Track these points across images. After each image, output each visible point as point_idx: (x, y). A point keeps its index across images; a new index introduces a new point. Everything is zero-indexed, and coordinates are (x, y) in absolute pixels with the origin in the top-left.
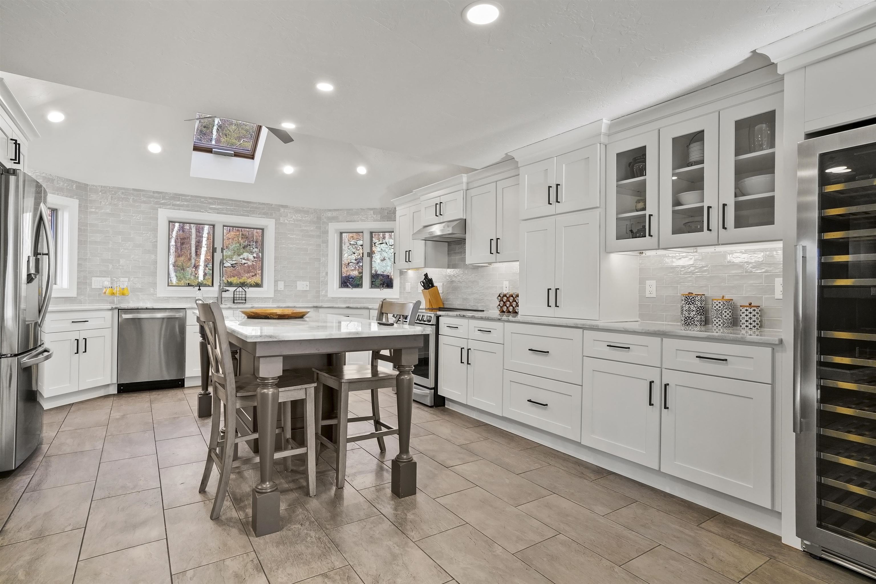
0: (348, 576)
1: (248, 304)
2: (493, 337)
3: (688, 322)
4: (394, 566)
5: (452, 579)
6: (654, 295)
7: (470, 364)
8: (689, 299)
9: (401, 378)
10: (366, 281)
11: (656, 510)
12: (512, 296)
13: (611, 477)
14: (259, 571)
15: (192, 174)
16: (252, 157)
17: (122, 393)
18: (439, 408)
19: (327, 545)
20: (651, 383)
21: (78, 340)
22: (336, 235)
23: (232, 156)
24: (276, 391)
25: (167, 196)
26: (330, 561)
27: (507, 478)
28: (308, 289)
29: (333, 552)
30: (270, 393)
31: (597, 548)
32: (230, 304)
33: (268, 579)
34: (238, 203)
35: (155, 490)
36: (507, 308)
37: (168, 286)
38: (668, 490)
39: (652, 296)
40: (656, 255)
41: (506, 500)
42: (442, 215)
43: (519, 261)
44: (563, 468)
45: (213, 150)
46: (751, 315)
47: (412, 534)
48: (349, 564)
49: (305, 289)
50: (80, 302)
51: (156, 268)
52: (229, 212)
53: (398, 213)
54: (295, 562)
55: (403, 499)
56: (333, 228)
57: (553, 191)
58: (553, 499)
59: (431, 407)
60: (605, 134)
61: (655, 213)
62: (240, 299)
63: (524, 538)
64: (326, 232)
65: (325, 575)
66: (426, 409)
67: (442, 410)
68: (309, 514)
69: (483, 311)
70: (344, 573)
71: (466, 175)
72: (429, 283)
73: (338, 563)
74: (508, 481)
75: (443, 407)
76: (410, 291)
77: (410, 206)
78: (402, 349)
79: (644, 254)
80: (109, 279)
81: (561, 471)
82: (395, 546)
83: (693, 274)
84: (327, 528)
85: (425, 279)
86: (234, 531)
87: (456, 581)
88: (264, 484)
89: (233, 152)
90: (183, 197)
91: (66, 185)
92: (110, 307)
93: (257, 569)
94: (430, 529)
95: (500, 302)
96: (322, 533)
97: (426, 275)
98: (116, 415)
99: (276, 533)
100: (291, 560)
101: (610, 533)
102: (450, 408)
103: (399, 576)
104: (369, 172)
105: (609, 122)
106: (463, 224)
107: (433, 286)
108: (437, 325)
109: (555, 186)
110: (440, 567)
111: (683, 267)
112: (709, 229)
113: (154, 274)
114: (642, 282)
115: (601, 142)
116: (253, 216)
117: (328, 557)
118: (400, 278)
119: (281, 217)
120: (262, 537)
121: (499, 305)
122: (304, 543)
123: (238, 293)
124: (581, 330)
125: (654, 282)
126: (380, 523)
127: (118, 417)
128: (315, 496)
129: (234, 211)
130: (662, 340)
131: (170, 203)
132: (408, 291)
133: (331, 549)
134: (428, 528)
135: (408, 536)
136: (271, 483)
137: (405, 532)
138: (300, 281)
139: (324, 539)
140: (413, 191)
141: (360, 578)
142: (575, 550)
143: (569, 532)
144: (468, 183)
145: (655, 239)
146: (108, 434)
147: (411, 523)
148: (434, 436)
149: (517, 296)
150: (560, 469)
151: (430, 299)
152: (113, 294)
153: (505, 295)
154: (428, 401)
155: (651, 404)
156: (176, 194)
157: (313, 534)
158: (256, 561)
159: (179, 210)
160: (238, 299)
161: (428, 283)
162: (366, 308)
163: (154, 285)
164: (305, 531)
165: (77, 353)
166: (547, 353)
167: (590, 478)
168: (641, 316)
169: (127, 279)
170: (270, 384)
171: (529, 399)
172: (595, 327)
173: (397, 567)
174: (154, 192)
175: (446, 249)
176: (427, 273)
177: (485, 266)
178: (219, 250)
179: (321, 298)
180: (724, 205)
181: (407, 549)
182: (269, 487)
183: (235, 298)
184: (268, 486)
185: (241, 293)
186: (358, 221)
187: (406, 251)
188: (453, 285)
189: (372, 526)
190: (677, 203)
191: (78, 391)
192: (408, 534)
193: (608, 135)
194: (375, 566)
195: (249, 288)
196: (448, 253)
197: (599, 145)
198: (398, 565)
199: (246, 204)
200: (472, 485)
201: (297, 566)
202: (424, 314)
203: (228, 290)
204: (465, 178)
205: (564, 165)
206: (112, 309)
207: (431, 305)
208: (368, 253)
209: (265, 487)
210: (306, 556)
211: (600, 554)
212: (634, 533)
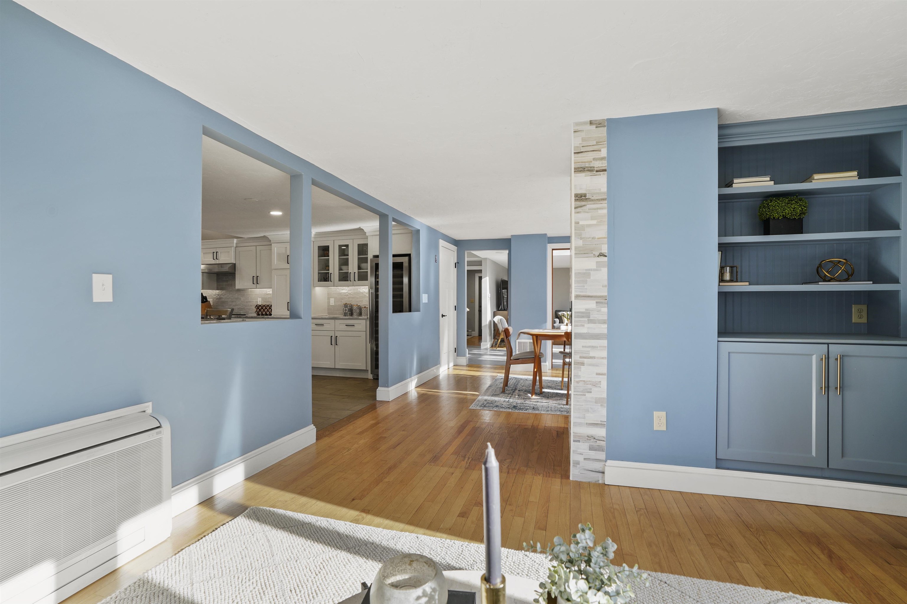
3: (345, 314)
6: (333, 304)
8: (346, 305)
12: (265, 306)
20: (331, 336)
36: (262, 312)
40: (334, 288)
42: (217, 259)
43: (272, 287)
46: (365, 311)
60: (313, 237)
61: (333, 273)
69: (244, 315)
71: (236, 239)
79: (329, 288)
83: (348, 296)
95: (256, 309)
97: (203, 295)
106: (234, 265)
107: (207, 301)
111: (344, 293)
112: (350, 281)
114: (329, 299)
121: (256, 311)
125: (333, 299)
130: (336, 320)
144: (237, 244)
145: (332, 283)
149: (270, 305)
153: (260, 306)
155: (331, 344)
161: (203, 299)
168: (329, 313)
175: (216, 278)
176: (203, 293)
177: (248, 290)
180: (355, 273)
188: (221, 299)
190: (340, 269)
193: (315, 238)
196: (217, 281)
204: (235, 241)
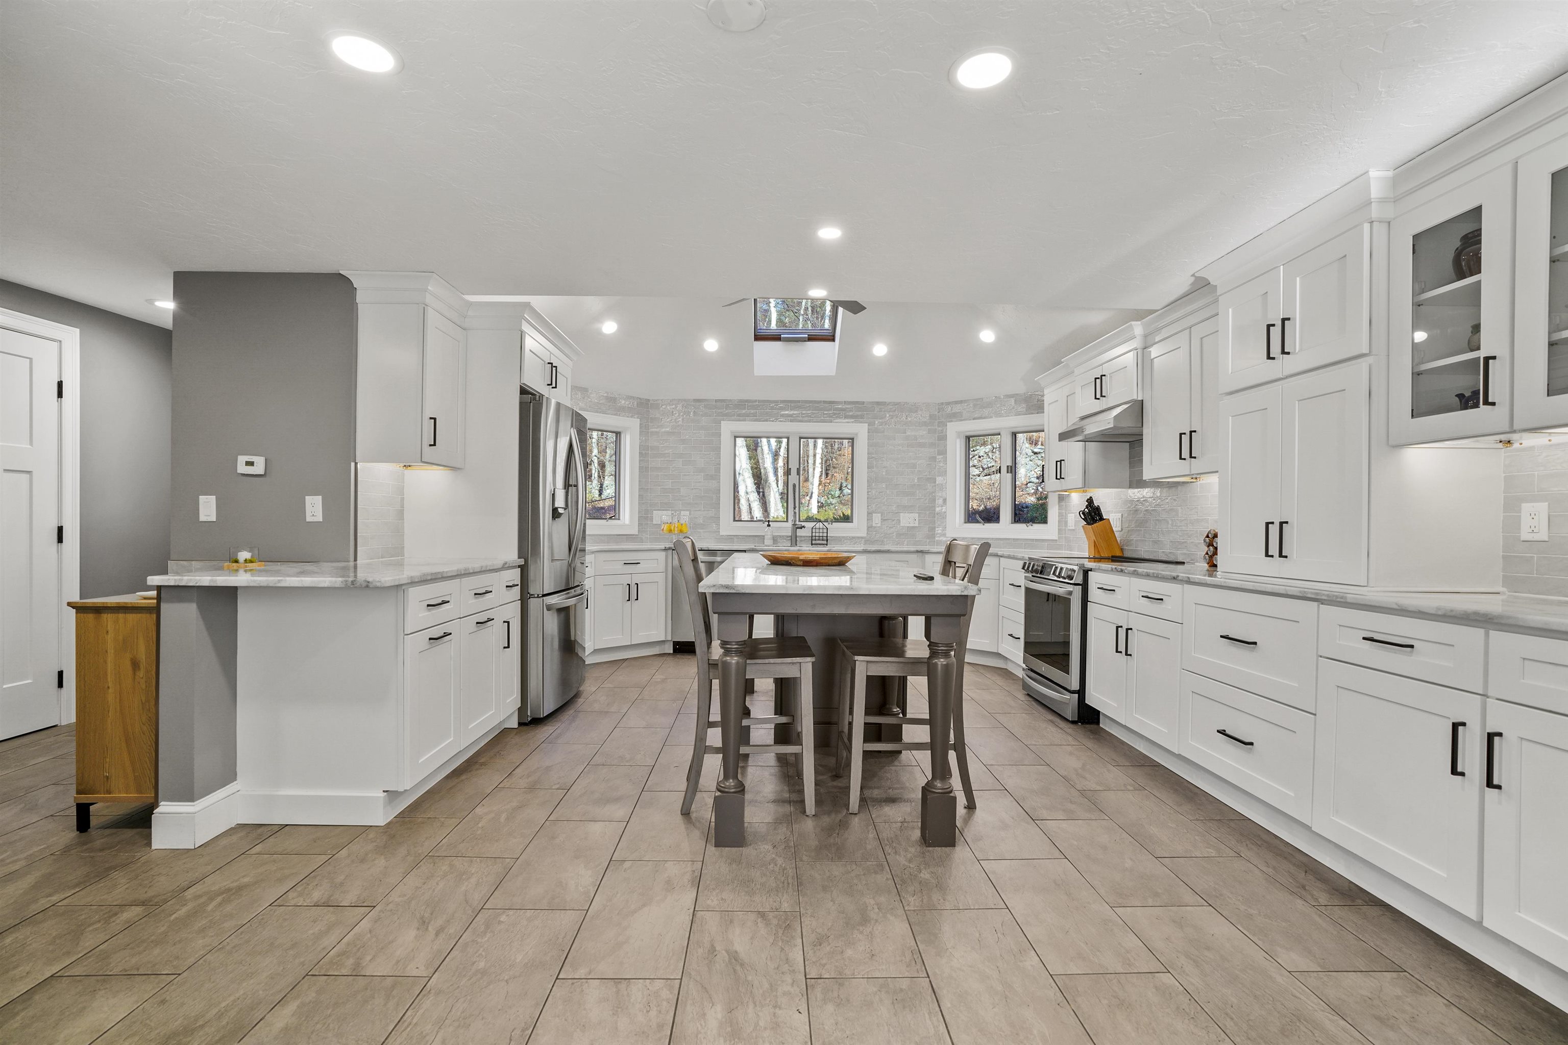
0: (788, 924)
1: (830, 546)
2: (1166, 609)
4: (856, 931)
5: (927, 976)
6: (1543, 535)
7: (1130, 655)
9: (934, 661)
10: (1006, 513)
11: (1446, 1002)
13: (1374, 911)
14: (693, 885)
15: (757, 372)
16: (832, 337)
17: (678, 652)
18: (1087, 726)
19: (788, 880)
20: (1457, 725)
21: (629, 585)
22: (958, 441)
23: (806, 341)
24: (741, 660)
25: (731, 404)
26: (779, 900)
27: (1131, 859)
28: (917, 525)
29: (790, 890)
30: (734, 661)
31: (1228, 1020)
32: (807, 546)
33: (697, 897)
34: (817, 405)
35: (647, 768)
37: (734, 520)
38: (1514, 975)
39: (1537, 537)
40: (1551, 446)
41: (1102, 892)
42: (1105, 396)
43: (1217, 472)
44: (1264, 869)
45: (782, 336)
47: (911, 899)
48: (799, 911)
49: (912, 525)
50: (642, 541)
51: (718, 499)
52: (806, 419)
53: (1047, 400)
54: (738, 889)
55: (931, 848)
56: (955, 431)
57: (1276, 333)
58: (1202, 915)
59: (1073, 722)
60: (1382, 201)
61: (1500, 354)
62: (821, 538)
63: (1092, 958)
64: (943, 438)
65: (762, 915)
66: (1062, 724)
67: (1091, 731)
68: (792, 836)
69: (1183, 563)
70: (786, 919)
71: (1140, 322)
72: (1095, 514)
73: (786, 905)
74: (1128, 864)
75: (1095, 726)
76: (1074, 528)
77: (1063, 386)
78: (930, 617)
79: (1516, 445)
80: (670, 513)
81: (1257, 871)
82: (876, 907)
84: (803, 859)
85: (1087, 507)
86: (696, 833)
87: (930, 981)
88: (727, 781)
89: (807, 336)
90: (750, 404)
91: (627, 403)
92: (663, 547)
93: (693, 882)
94: (942, 900)
95: (1208, 546)
96: (791, 864)
97: (1090, 501)
98: (659, 677)
99: (738, 848)
100: (735, 885)
101: (1282, 1004)
102: (1107, 729)
103: (852, 947)
104: (999, 339)
105: (1390, 174)
106: (1138, 409)
107: (1101, 519)
108: (1085, 586)
109: (1280, 322)
110: (920, 954)
113: (717, 506)
114: (1512, 506)
115: (1373, 220)
116: (837, 421)
117: (780, 894)
118: (1059, 506)
119: (877, 419)
120: (720, 848)
122: (763, 869)
123: (817, 531)
124: (1316, 604)
125: (1542, 507)
126: (876, 873)
127: (659, 680)
128: (814, 815)
129: (834, 416)
130: (1487, 635)
131: (733, 412)
132: (1071, 528)
133: (790, 886)
134: (940, 898)
135: (903, 900)
136: (736, 781)
137: (903, 894)
138: (905, 513)
139: (790, 871)
140: (1062, 360)
141: (802, 931)
142: (1178, 1008)
143: (1187, 975)
144: (1146, 336)
145: (1501, 411)
146: (640, 697)
147: (920, 884)
148: (1045, 768)
149: (1216, 536)
150: (1256, 868)
151: (1096, 541)
152: (670, 531)
154: (1071, 712)
155: (1455, 772)
156: (741, 401)
157: (780, 861)
158: (697, 874)
159: (744, 420)
160: (817, 538)
161: (1093, 514)
162: (994, 555)
163: (717, 519)
164: (774, 856)
165: (629, 600)
166: (1254, 646)
167: (1316, 900)
168: (1510, 582)
169: (688, 513)
170: (734, 650)
171: (1221, 728)
172: (1338, 600)
173: (858, 935)
174: (716, 401)
175: (1127, 454)
176: (1091, 497)
177: (1184, 483)
178: (794, 472)
179: (936, 539)
181: (889, 916)
182: (733, 786)
183: (814, 538)
184: (732, 784)
185: (821, 531)
186: (991, 417)
187: (1057, 462)
188: (1137, 516)
189: (862, 873)
191: (632, 645)
192: (904, 897)
193: (1393, 200)
194: (830, 924)
195: (833, 523)
196: (1130, 461)
197: (1367, 226)
198: (861, 933)
199: (827, 405)
200: (1057, 854)
201: (737, 893)
202: (1063, 566)
203: (804, 527)
204: (1138, 328)
205: (1298, 279)
206: (666, 549)
207: (1099, 552)
208: (1008, 466)
209: (727, 786)
210: (755, 884)
211: (1227, 1032)
212: (1342, 1022)
